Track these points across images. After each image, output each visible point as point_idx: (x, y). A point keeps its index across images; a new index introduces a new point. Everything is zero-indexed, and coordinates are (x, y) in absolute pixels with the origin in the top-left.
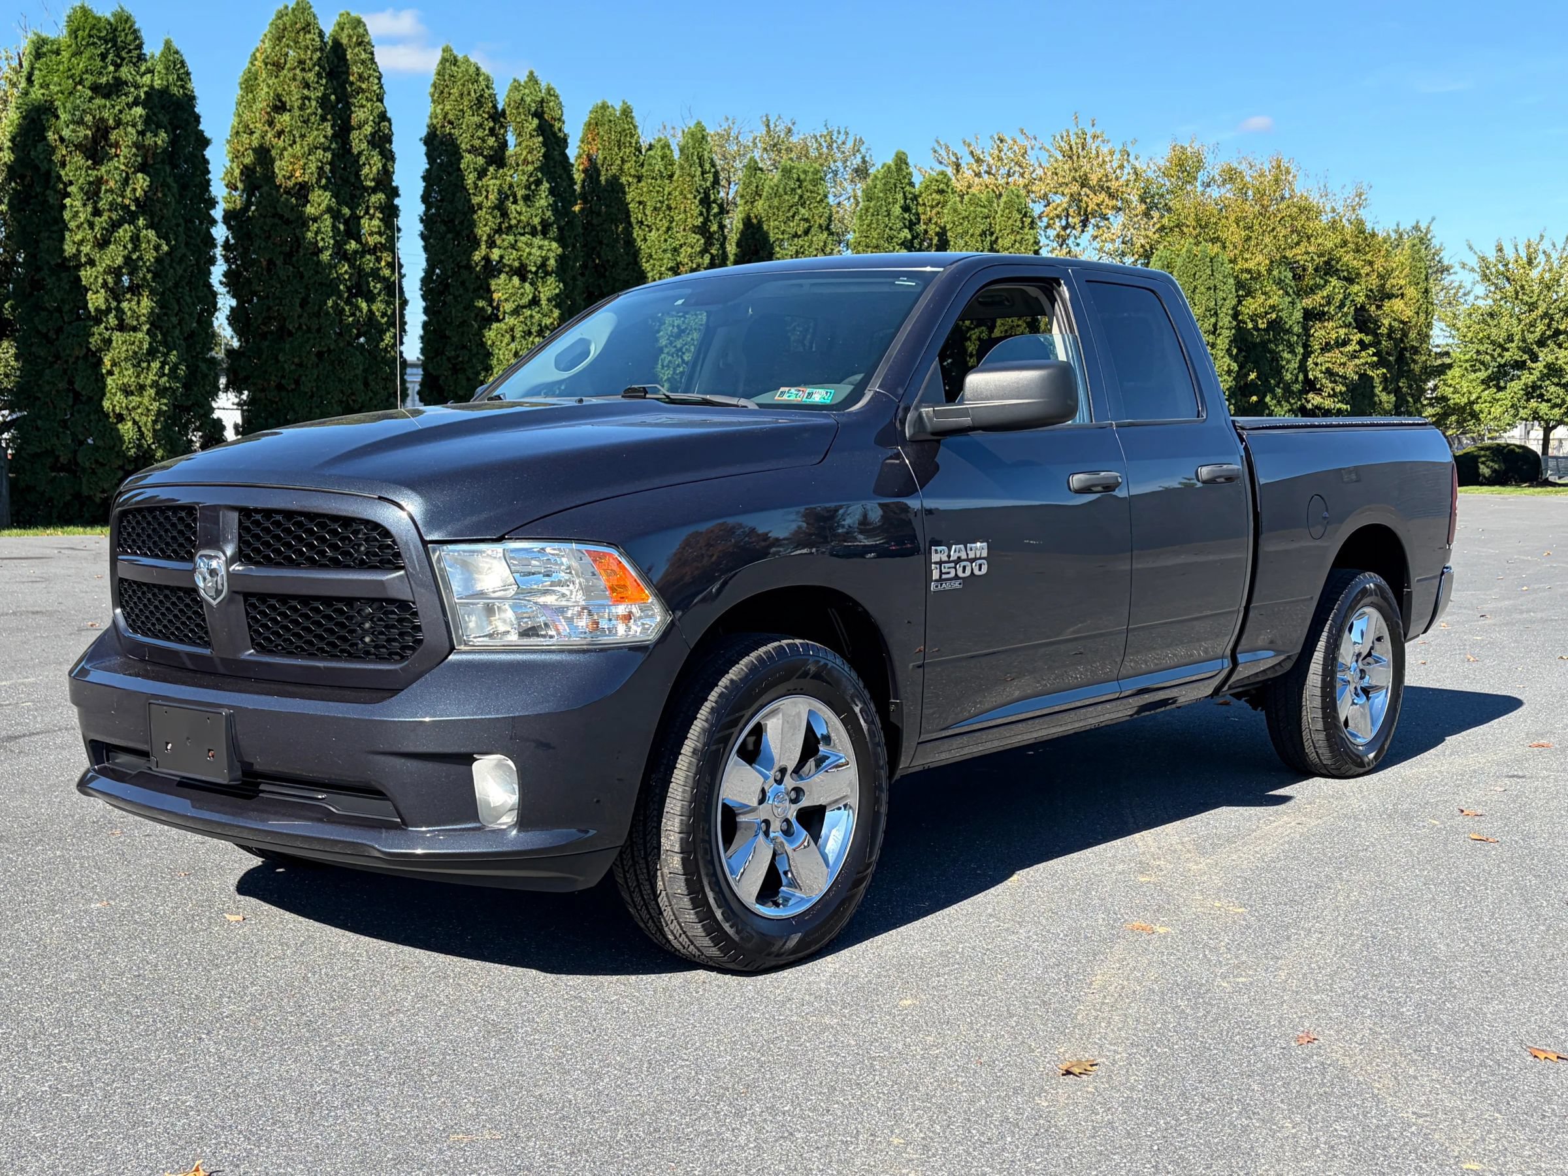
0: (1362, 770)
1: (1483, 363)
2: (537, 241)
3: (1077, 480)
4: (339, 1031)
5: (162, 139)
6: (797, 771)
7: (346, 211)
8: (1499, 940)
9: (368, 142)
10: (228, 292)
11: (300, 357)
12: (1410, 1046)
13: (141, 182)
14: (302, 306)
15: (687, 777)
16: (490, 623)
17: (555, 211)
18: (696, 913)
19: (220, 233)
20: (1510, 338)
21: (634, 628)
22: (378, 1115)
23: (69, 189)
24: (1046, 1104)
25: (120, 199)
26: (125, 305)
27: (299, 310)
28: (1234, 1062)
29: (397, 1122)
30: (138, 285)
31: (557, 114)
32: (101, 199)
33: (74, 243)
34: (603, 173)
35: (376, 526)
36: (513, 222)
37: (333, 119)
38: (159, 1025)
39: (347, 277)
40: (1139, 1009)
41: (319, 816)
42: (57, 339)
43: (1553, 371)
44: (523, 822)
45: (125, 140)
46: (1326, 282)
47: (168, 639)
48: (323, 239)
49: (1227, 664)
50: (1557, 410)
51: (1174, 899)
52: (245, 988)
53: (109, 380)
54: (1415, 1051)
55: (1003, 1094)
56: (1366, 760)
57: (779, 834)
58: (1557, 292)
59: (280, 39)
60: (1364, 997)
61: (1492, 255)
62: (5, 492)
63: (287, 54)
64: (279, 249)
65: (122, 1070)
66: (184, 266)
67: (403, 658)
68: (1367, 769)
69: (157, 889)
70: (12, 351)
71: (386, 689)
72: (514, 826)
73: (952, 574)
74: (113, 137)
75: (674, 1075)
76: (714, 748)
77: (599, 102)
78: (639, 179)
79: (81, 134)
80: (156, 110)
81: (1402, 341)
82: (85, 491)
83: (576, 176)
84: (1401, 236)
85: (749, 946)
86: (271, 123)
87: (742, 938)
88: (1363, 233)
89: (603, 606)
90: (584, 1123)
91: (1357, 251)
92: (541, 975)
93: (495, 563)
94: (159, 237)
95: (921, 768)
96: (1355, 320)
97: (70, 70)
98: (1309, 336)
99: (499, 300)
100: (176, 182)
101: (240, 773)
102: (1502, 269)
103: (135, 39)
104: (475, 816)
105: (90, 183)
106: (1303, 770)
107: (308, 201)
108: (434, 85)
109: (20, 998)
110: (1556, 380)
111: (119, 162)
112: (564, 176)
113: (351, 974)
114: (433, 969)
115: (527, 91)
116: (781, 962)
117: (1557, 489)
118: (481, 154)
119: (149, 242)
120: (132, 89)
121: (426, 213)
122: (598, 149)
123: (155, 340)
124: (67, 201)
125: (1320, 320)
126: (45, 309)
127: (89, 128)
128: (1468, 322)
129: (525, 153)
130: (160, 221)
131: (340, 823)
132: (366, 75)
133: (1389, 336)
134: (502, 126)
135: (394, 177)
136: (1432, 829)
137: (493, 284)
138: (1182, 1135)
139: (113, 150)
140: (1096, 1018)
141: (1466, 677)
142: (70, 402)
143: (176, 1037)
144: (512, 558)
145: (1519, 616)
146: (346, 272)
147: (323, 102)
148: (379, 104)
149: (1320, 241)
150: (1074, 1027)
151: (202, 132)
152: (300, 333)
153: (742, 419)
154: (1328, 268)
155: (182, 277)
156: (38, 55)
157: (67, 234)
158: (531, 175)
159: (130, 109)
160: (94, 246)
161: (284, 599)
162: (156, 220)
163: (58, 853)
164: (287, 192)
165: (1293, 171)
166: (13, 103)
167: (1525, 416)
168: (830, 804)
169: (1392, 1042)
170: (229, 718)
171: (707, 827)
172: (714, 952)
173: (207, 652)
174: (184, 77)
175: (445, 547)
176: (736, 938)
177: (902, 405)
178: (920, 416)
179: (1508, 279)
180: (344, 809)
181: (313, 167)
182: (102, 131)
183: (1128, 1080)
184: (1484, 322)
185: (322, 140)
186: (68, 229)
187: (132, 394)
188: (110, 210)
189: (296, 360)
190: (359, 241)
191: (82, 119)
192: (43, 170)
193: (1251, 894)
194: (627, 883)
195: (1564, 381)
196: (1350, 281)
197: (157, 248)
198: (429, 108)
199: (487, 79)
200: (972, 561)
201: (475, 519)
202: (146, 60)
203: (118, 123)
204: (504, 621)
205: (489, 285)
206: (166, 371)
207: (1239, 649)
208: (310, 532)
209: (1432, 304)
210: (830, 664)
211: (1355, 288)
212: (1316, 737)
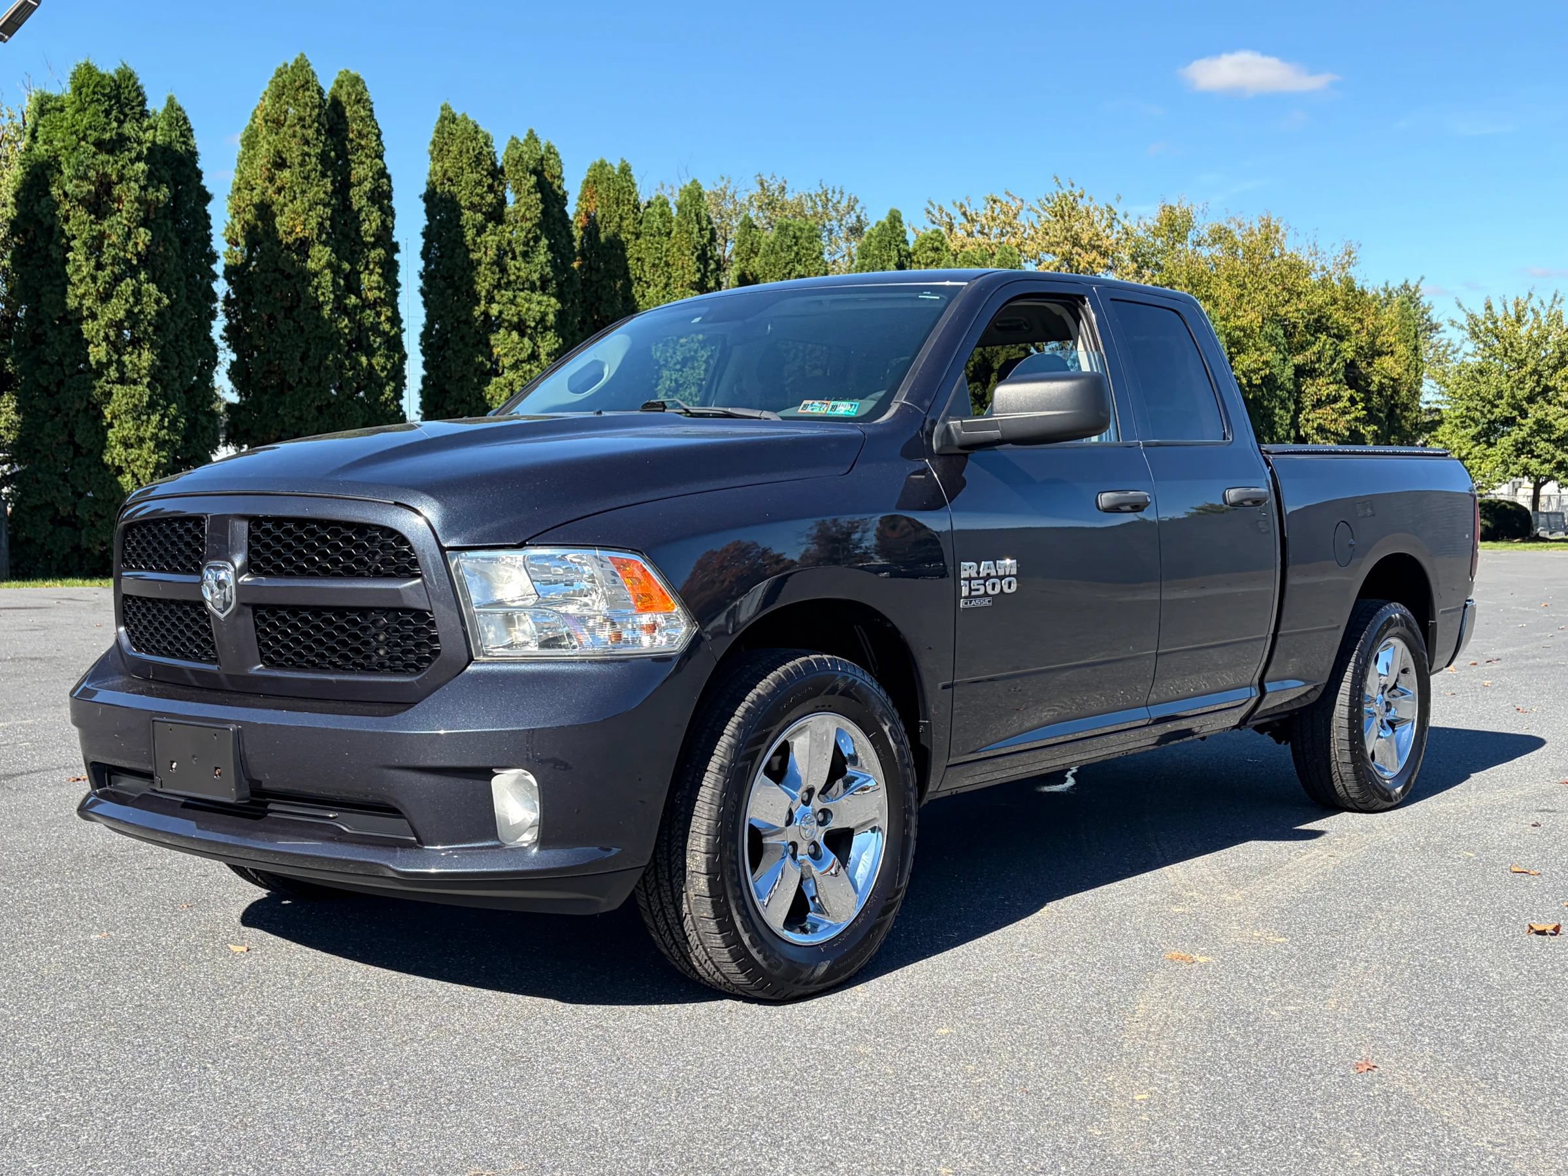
0: (1389, 804)
1: (1472, 419)
2: (536, 296)
3: (1105, 499)
4: (350, 1060)
5: (164, 193)
6: (824, 792)
7: (346, 266)
8: (1554, 969)
9: (368, 199)
10: (229, 347)
11: (300, 410)
12: (1475, 1074)
13: (143, 236)
14: (302, 360)
15: (713, 795)
16: (509, 634)
17: (554, 266)
18: (723, 937)
19: (221, 287)
20: (1500, 396)
21: (659, 638)
22: (394, 1145)
23: (72, 244)
24: (1099, 1133)
25: (122, 254)
26: (126, 358)
27: (300, 363)
28: (1292, 1090)
29: (415, 1152)
30: (139, 338)
31: (556, 172)
32: (104, 253)
33: (76, 296)
34: (602, 230)
35: (392, 532)
36: (512, 278)
37: (334, 176)
38: (162, 1054)
39: (347, 331)
40: (1187, 1038)
41: (330, 835)
42: (58, 392)
43: (1543, 427)
44: (544, 841)
45: (128, 195)
46: (1316, 338)
47: (173, 656)
48: (323, 294)
49: (1256, 694)
50: (1547, 466)
51: (1211, 929)
52: (252, 1017)
53: (110, 434)
54: (1482, 1079)
55: (1053, 1123)
56: (1393, 794)
57: (807, 857)
58: (1546, 351)
59: (279, 97)
60: (1421, 1025)
61: (1480, 313)
62: (4, 544)
63: (286, 112)
64: (279, 304)
65: (124, 1100)
66: (184, 320)
67: (419, 670)
68: (1395, 803)
69: (159, 920)
70: (13, 405)
71: (400, 702)
72: (535, 843)
73: (982, 592)
74: (116, 191)
75: (704, 1104)
76: (740, 764)
77: (598, 161)
78: (638, 236)
79: (85, 189)
80: (158, 166)
81: (1392, 397)
82: (84, 543)
83: (575, 233)
84: (1390, 295)
85: (777, 972)
86: (271, 179)
87: (769, 965)
88: (1353, 290)
89: (627, 616)
90: (612, 1153)
91: (1347, 308)
92: (559, 1005)
93: (515, 572)
94: (160, 291)
95: (948, 793)
96: (1346, 377)
97: (74, 126)
98: (1300, 392)
99: (498, 355)
100: (178, 237)
101: (248, 791)
102: (1491, 326)
103: (138, 95)
104: (494, 835)
105: (93, 238)
106: (1332, 805)
107: (309, 257)
108: (434, 143)
109: (16, 1028)
110: (1546, 436)
111: (121, 216)
112: (564, 233)
113: (361, 1004)
114: (447, 999)
115: (525, 148)
116: (810, 991)
117: (1549, 544)
118: (480, 211)
119: (150, 295)
120: (135, 145)
121: (425, 269)
122: (597, 206)
123: (154, 392)
124: (70, 255)
125: (1311, 377)
126: (45, 362)
127: (93, 183)
128: (1458, 379)
129: (523, 210)
130: (161, 275)
131: (352, 842)
132: (365, 132)
133: (1380, 393)
134: (501, 183)
135: (394, 233)
136: (1468, 861)
137: (493, 339)
138: (1246, 1164)
139: (116, 205)
140: (1143, 1046)
141: (1481, 718)
142: (71, 456)
143: (180, 1066)
144: (532, 565)
145: (1525, 662)
146: (346, 326)
147: (323, 158)
148: (377, 160)
149: (1309, 298)
150: (1121, 1055)
151: (204, 187)
152: (300, 387)
153: (765, 430)
154: (1319, 325)
155: (183, 330)
156: (42, 112)
157: (70, 288)
158: (529, 232)
159: (133, 164)
160: (96, 300)
161: (294, 610)
162: (158, 274)
163: (57, 886)
164: (288, 246)
165: (1282, 230)
166: (15, 159)
167: (1515, 472)
168: (858, 827)
169: (1456, 1070)
170: (238, 733)
171: (734, 847)
172: (741, 979)
173: (214, 668)
174: (187, 133)
175: (463, 554)
176: (764, 964)
177: (929, 418)
178: (948, 429)
179: (1497, 337)
180: (356, 828)
181: (313, 223)
182: (105, 186)
183: (1182, 1108)
184: (1474, 378)
185: (322, 196)
186: (71, 283)
187: (132, 446)
188: (113, 264)
189: (297, 413)
190: (359, 295)
191: (86, 174)
192: (46, 224)
193: (1289, 924)
194: (650, 907)
195: (1553, 437)
196: (1341, 338)
197: (158, 301)
198: (427, 165)
199: (487, 137)
200: (1002, 578)
201: (495, 525)
202: (148, 117)
203: (121, 178)
204: (524, 632)
205: (488, 340)
206: (166, 424)
207: (1268, 676)
208: (323, 540)
209: (1422, 361)
210: (859, 681)
211: (1345, 345)
212: (1343, 770)
